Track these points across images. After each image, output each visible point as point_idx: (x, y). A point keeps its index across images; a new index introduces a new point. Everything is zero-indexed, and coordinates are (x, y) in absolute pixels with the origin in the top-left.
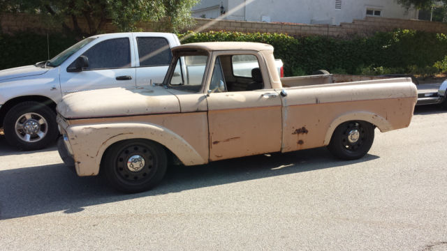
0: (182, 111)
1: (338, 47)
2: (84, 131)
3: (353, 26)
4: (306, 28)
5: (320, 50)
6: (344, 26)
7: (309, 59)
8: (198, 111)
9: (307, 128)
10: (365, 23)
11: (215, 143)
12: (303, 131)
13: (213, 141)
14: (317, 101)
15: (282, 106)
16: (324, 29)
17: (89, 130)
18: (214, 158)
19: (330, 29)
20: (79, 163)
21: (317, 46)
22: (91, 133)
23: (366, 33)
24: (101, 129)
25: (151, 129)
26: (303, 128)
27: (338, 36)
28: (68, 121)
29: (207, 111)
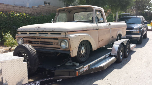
0: (94, 29)
1: (32, 20)
3: (39, 9)
4: (10, 7)
5: (21, 21)
6: (34, 8)
7: (14, 26)
10: (45, 8)
11: (99, 41)
14: (115, 27)
15: (110, 28)
16: (22, 9)
17: (76, 36)
18: (98, 47)
19: (27, 9)
20: (72, 51)
21: (19, 19)
23: (46, 13)
26: (113, 36)
27: (31, 13)
28: (67, 33)
29: (98, 30)
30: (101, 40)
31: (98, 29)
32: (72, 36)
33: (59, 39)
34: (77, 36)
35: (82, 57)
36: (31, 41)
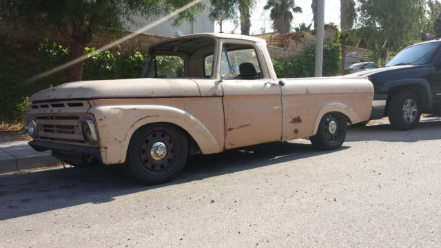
0: (202, 95)
2: (113, 111)
8: (215, 96)
9: (301, 118)
11: (230, 129)
12: (298, 120)
13: (228, 127)
14: (307, 92)
15: (282, 95)
17: (117, 111)
18: (229, 147)
20: (106, 148)
22: (119, 114)
24: (129, 110)
25: (175, 112)
26: (298, 117)
28: (91, 102)
29: (223, 97)
30: (240, 127)
31: (221, 94)
32: (104, 108)
33: (80, 118)
34: (123, 109)
35: (153, 167)
36: (49, 126)
